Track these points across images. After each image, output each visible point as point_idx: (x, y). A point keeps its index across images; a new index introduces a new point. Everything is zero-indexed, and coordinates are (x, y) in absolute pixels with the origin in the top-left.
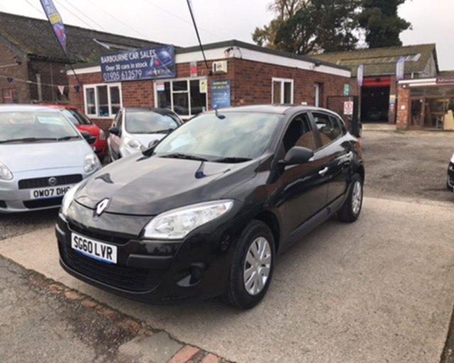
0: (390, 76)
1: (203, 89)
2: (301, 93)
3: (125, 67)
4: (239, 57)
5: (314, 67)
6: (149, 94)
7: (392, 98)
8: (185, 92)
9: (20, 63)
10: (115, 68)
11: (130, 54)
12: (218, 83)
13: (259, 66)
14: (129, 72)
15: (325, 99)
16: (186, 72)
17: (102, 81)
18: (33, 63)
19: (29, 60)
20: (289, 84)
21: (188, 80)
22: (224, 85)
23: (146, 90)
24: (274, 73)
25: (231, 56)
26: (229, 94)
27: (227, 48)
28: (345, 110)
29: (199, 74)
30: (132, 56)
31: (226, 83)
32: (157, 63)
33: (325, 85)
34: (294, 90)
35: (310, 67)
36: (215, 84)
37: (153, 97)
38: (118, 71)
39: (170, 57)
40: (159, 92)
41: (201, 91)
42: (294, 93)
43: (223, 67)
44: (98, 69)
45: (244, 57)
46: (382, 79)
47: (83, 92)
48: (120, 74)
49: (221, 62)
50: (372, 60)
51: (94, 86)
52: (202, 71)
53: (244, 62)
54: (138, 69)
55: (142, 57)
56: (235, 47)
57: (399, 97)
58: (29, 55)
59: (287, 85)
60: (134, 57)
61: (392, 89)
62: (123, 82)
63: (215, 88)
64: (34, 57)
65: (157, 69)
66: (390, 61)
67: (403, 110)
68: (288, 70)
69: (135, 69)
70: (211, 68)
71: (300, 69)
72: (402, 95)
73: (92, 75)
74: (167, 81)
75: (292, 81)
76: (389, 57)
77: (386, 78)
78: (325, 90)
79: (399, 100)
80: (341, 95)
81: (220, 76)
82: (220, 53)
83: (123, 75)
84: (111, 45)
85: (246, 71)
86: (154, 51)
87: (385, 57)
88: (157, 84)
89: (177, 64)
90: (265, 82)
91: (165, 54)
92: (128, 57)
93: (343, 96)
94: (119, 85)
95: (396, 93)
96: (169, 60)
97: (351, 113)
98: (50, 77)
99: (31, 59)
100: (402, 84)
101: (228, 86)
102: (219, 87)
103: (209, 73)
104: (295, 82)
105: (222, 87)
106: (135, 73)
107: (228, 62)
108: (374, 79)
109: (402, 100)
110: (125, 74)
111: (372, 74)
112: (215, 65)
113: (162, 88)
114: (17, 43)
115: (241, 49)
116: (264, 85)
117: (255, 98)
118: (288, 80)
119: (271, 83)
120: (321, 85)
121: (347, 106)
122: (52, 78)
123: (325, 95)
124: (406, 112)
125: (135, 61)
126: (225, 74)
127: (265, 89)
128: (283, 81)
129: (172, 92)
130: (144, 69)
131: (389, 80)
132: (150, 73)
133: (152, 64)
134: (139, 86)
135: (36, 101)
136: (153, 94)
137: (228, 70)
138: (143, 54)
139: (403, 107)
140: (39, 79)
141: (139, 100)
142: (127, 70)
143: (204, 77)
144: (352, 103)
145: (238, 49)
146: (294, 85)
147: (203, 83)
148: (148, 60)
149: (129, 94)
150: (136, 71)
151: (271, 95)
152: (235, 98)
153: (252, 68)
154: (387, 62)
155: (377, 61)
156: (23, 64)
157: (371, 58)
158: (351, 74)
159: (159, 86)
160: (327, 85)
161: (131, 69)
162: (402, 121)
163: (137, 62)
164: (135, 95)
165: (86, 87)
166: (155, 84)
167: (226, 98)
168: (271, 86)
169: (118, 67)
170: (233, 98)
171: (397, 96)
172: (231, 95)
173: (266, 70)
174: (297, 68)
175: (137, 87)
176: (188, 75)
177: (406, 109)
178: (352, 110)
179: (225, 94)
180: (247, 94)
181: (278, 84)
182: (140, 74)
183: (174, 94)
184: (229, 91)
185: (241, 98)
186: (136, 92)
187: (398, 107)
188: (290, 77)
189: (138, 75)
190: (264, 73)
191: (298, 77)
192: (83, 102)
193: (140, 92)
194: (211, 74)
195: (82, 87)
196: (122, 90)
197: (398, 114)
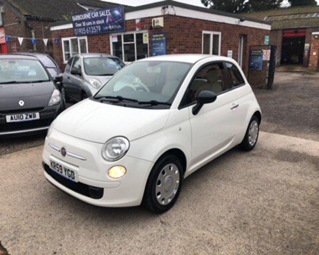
0: (306, 28)
1: (146, 40)
2: (227, 43)
3: (89, 23)
4: (174, 14)
5: (239, 22)
6: (106, 45)
7: (307, 45)
8: (132, 43)
9: (20, 22)
10: (82, 24)
11: (93, 13)
12: (156, 36)
13: (191, 21)
14: (92, 27)
15: (248, 48)
16: (132, 27)
17: (74, 35)
18: (28, 22)
19: (25, 19)
20: (218, 36)
21: (135, 33)
22: (161, 37)
23: (104, 41)
24: (204, 27)
25: (166, 13)
26: (165, 44)
27: (163, 6)
28: (264, 56)
29: (142, 29)
30: (93, 15)
31: (162, 35)
32: (111, 20)
33: (248, 36)
34: (222, 41)
35: (236, 22)
36: (154, 36)
37: (110, 47)
38: (84, 27)
39: (121, 15)
40: (113, 43)
41: (144, 42)
42: (222, 43)
43: (161, 22)
44: (70, 26)
45: (177, 14)
46: (299, 31)
47: (61, 44)
48: (86, 29)
49: (159, 18)
50: (292, 16)
51: (69, 39)
52: (145, 26)
53: (178, 18)
54: (98, 25)
55: (101, 16)
56: (169, 6)
57: (312, 45)
58: (26, 15)
59: (216, 37)
60: (95, 16)
61: (307, 39)
62: (88, 35)
63: (154, 39)
64: (29, 17)
65: (111, 25)
66: (306, 17)
67: (314, 56)
68: (216, 24)
69: (96, 25)
70: (151, 23)
71: (227, 24)
72: (314, 44)
73: (67, 30)
74: (119, 34)
75: (220, 34)
76: (306, 14)
77: (303, 30)
78: (249, 40)
79: (311, 48)
80: (262, 44)
81: (158, 30)
82: (158, 11)
83: (87, 30)
84: (90, 8)
85: (179, 25)
86: (109, 10)
87: (302, 14)
88: (112, 37)
89: (126, 21)
90: (196, 35)
91: (117, 12)
92: (91, 16)
93: (264, 46)
94: (86, 38)
95: (310, 42)
96: (120, 18)
97: (269, 59)
98: (42, 32)
99: (27, 19)
100: (315, 35)
101: (164, 38)
102: (157, 39)
103: (150, 27)
104: (222, 34)
105: (160, 39)
106: (96, 28)
107: (164, 19)
108: (293, 31)
109: (314, 48)
110: (88, 29)
111: (291, 27)
112: (154, 20)
113: (116, 40)
114: (18, 7)
115: (174, 7)
116: (195, 37)
117: (188, 47)
118: (216, 33)
119: (201, 35)
120: (245, 36)
121: (265, 53)
122: (43, 33)
123: (248, 45)
124: (317, 57)
125: (96, 19)
126: (161, 28)
127: (196, 40)
128: (212, 33)
129: (123, 43)
130: (102, 25)
131: (305, 32)
132: (106, 28)
133: (107, 21)
134: (99, 39)
135: (31, 50)
136: (109, 45)
137: (164, 25)
138: (101, 13)
139: (314, 54)
140: (33, 34)
141: (100, 50)
142: (90, 26)
143: (146, 31)
144: (269, 51)
145: (173, 7)
146: (222, 36)
147: (145, 36)
148: (104, 18)
149: (93, 45)
150: (97, 27)
151: (201, 45)
152: (170, 48)
153: (185, 23)
154: (304, 17)
155: (297, 16)
156: (22, 22)
157: (292, 14)
158: (272, 28)
159: (113, 38)
160: (250, 37)
161: (93, 26)
162: (313, 65)
163: (97, 20)
164: (97, 46)
165: (63, 39)
166: (111, 37)
167: (162, 48)
168: (201, 38)
169: (84, 24)
170: (168, 48)
171: (310, 45)
172: (166, 45)
173: (197, 24)
174: (224, 23)
175: (98, 40)
176: (134, 29)
177: (316, 55)
178: (269, 56)
179: (162, 44)
180: (180, 45)
181: (207, 36)
182: (100, 29)
183: (124, 45)
184: (165, 42)
185: (174, 47)
186: (97, 43)
187: (311, 54)
188: (218, 31)
189: (98, 30)
190: (196, 27)
191: (225, 30)
192: (62, 51)
193: (100, 43)
194: (151, 28)
195: (61, 40)
196: (88, 42)
197: (310, 59)
